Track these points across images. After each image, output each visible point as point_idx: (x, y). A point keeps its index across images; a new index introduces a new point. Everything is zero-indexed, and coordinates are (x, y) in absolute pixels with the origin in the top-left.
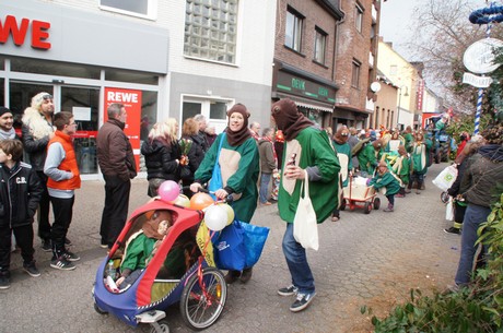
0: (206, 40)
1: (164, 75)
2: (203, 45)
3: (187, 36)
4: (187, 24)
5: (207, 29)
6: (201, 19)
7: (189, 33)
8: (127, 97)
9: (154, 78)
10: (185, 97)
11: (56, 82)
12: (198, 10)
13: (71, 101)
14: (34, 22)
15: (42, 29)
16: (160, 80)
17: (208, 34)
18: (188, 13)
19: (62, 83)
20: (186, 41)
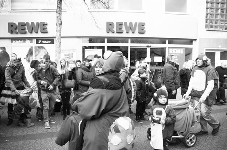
0: (218, 20)
1: (196, 40)
2: (215, 23)
3: (207, 20)
4: (207, 14)
5: (218, 15)
6: (214, 11)
7: (208, 18)
8: (178, 51)
9: (191, 41)
10: (206, 50)
11: (148, 46)
12: (212, 6)
13: (154, 54)
14: (139, 23)
15: (142, 25)
16: (194, 42)
17: (219, 17)
18: (207, 9)
19: (150, 46)
20: (207, 22)
